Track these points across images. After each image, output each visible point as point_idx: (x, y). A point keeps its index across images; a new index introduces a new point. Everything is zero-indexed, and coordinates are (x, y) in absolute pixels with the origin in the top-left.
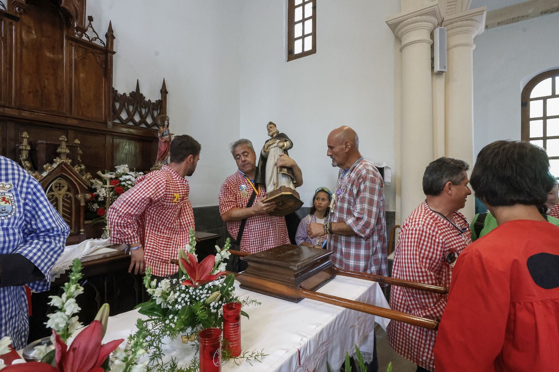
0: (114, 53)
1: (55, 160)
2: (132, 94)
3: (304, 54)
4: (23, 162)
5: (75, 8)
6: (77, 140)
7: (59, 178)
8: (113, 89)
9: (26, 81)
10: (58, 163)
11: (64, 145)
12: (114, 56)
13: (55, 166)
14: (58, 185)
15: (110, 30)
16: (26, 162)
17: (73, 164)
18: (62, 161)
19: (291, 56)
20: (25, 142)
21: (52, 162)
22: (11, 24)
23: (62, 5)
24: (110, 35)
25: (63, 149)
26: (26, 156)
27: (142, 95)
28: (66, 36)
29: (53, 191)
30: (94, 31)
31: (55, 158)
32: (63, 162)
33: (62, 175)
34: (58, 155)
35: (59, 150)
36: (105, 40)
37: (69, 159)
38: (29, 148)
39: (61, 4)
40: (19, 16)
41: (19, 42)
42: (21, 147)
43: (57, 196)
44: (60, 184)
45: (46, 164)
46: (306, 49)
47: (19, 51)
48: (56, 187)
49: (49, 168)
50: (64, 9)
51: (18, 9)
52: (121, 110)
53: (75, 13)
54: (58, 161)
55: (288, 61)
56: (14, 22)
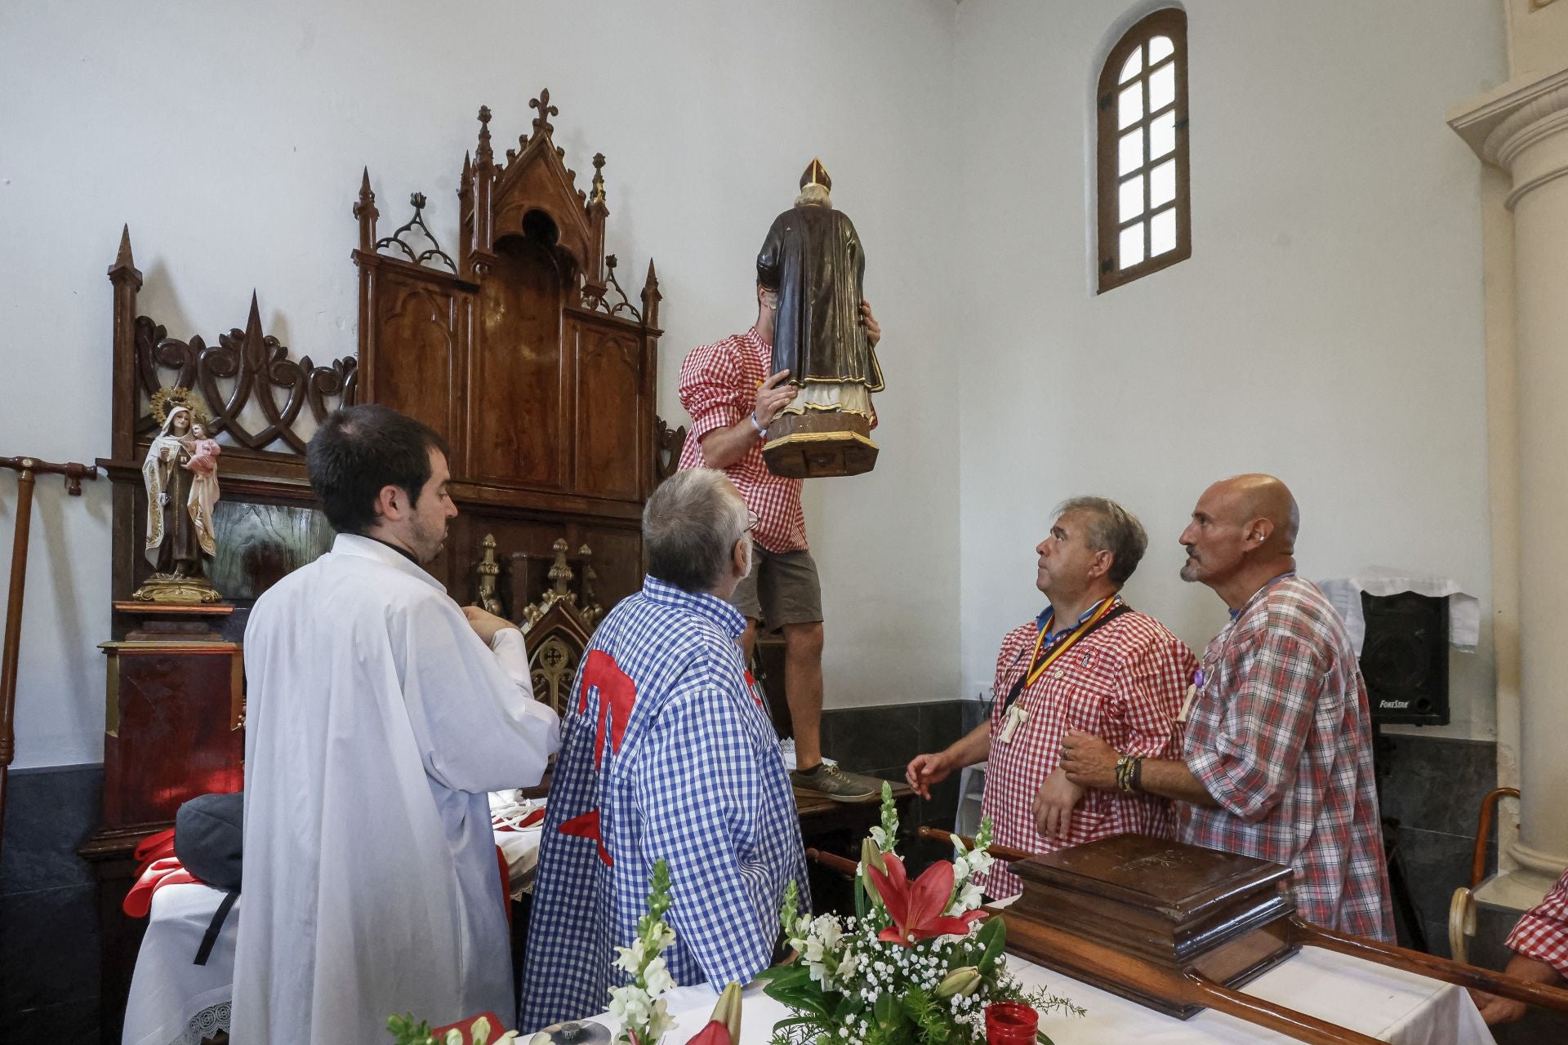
0: (659, 333)
1: (544, 595)
3: (1151, 265)
4: (485, 601)
5: (584, 244)
6: (585, 546)
7: (553, 637)
8: (658, 418)
9: (491, 420)
10: (551, 603)
11: (561, 561)
12: (660, 340)
13: (545, 609)
14: (550, 654)
15: (652, 280)
16: (492, 602)
17: (579, 605)
18: (559, 597)
19: (1109, 274)
20: (489, 554)
21: (539, 601)
22: (465, 302)
23: (559, 242)
24: (652, 294)
25: (560, 571)
26: (491, 588)
28: (564, 310)
29: (541, 667)
30: (618, 289)
31: (546, 591)
32: (560, 599)
33: (558, 629)
34: (549, 584)
35: (552, 573)
36: (639, 306)
37: (572, 592)
38: (496, 570)
39: (556, 239)
40: (478, 282)
41: (478, 335)
42: (482, 569)
43: (548, 677)
44: (554, 650)
45: (528, 605)
46: (1156, 252)
47: (478, 355)
48: (546, 657)
49: (535, 614)
50: (562, 249)
51: (481, 269)
53: (582, 256)
54: (551, 597)
55: (1099, 293)
56: (471, 297)
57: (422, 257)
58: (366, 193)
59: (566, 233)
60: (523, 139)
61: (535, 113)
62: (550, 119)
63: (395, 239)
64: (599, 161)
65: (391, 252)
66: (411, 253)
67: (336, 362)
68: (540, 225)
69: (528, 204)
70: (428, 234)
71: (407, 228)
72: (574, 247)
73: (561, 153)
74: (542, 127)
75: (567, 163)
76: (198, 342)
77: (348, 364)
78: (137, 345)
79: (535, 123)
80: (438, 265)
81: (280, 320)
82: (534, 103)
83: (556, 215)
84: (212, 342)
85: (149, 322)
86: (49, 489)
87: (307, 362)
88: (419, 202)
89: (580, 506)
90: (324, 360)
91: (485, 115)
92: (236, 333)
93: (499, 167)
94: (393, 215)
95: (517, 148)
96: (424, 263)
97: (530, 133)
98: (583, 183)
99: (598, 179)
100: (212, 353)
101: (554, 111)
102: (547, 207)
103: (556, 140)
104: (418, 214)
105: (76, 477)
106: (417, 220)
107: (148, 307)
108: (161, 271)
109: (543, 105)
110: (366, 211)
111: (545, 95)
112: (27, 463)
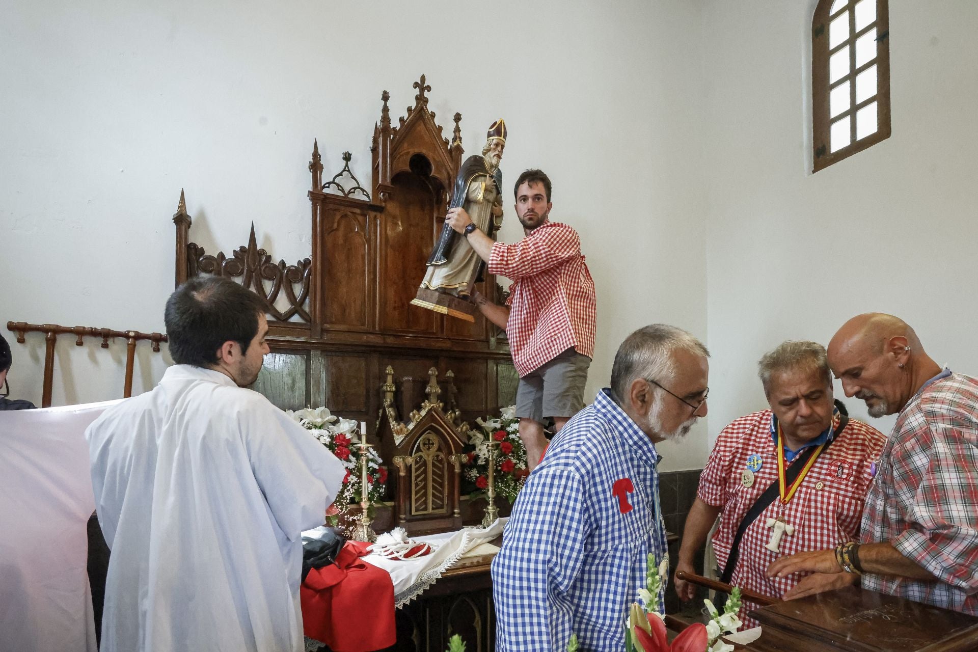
1: (423, 404)
3: (857, 147)
4: (387, 409)
5: (448, 174)
6: (450, 371)
7: (429, 431)
8: (497, 285)
9: (391, 293)
10: (427, 409)
11: (433, 381)
13: (423, 413)
14: (427, 442)
16: (390, 409)
17: (445, 410)
18: (432, 405)
19: (822, 157)
20: (389, 379)
21: (419, 408)
22: (375, 218)
23: (433, 173)
25: (433, 388)
26: (391, 400)
28: (437, 218)
29: (421, 451)
31: (424, 402)
32: (433, 407)
33: (432, 426)
34: (426, 397)
35: (428, 390)
37: (441, 402)
38: (393, 389)
39: (431, 171)
40: (383, 204)
41: (384, 241)
42: (385, 388)
43: (425, 457)
44: (429, 440)
45: (413, 411)
47: (383, 252)
48: (424, 444)
49: (417, 416)
50: (435, 178)
51: (383, 195)
53: (447, 181)
54: (427, 406)
55: (814, 172)
56: (378, 215)
57: (350, 192)
58: (316, 155)
59: (437, 168)
60: (409, 109)
61: (417, 91)
62: (426, 94)
63: (333, 182)
64: (458, 118)
65: (331, 190)
66: (343, 190)
67: (299, 262)
68: (420, 163)
69: (413, 151)
70: (353, 177)
71: (340, 174)
72: (443, 177)
73: (433, 115)
74: (421, 100)
75: (437, 121)
76: (222, 256)
77: (306, 263)
78: (189, 260)
79: (417, 98)
80: (359, 196)
81: (267, 239)
82: (416, 85)
83: (430, 155)
84: (229, 255)
85: (195, 245)
86: (144, 348)
87: (283, 263)
88: (347, 157)
89: (447, 345)
90: (292, 262)
91: (385, 97)
92: (242, 248)
93: (394, 129)
94: (332, 167)
95: (406, 115)
96: (350, 196)
97: (413, 104)
98: (447, 134)
99: (457, 130)
100: (229, 262)
101: (429, 88)
102: (424, 151)
103: (430, 108)
104: (347, 165)
105: (157, 339)
106: (346, 169)
107: (196, 237)
108: (202, 215)
109: (422, 86)
110: (316, 166)
111: (423, 78)
112: (132, 334)
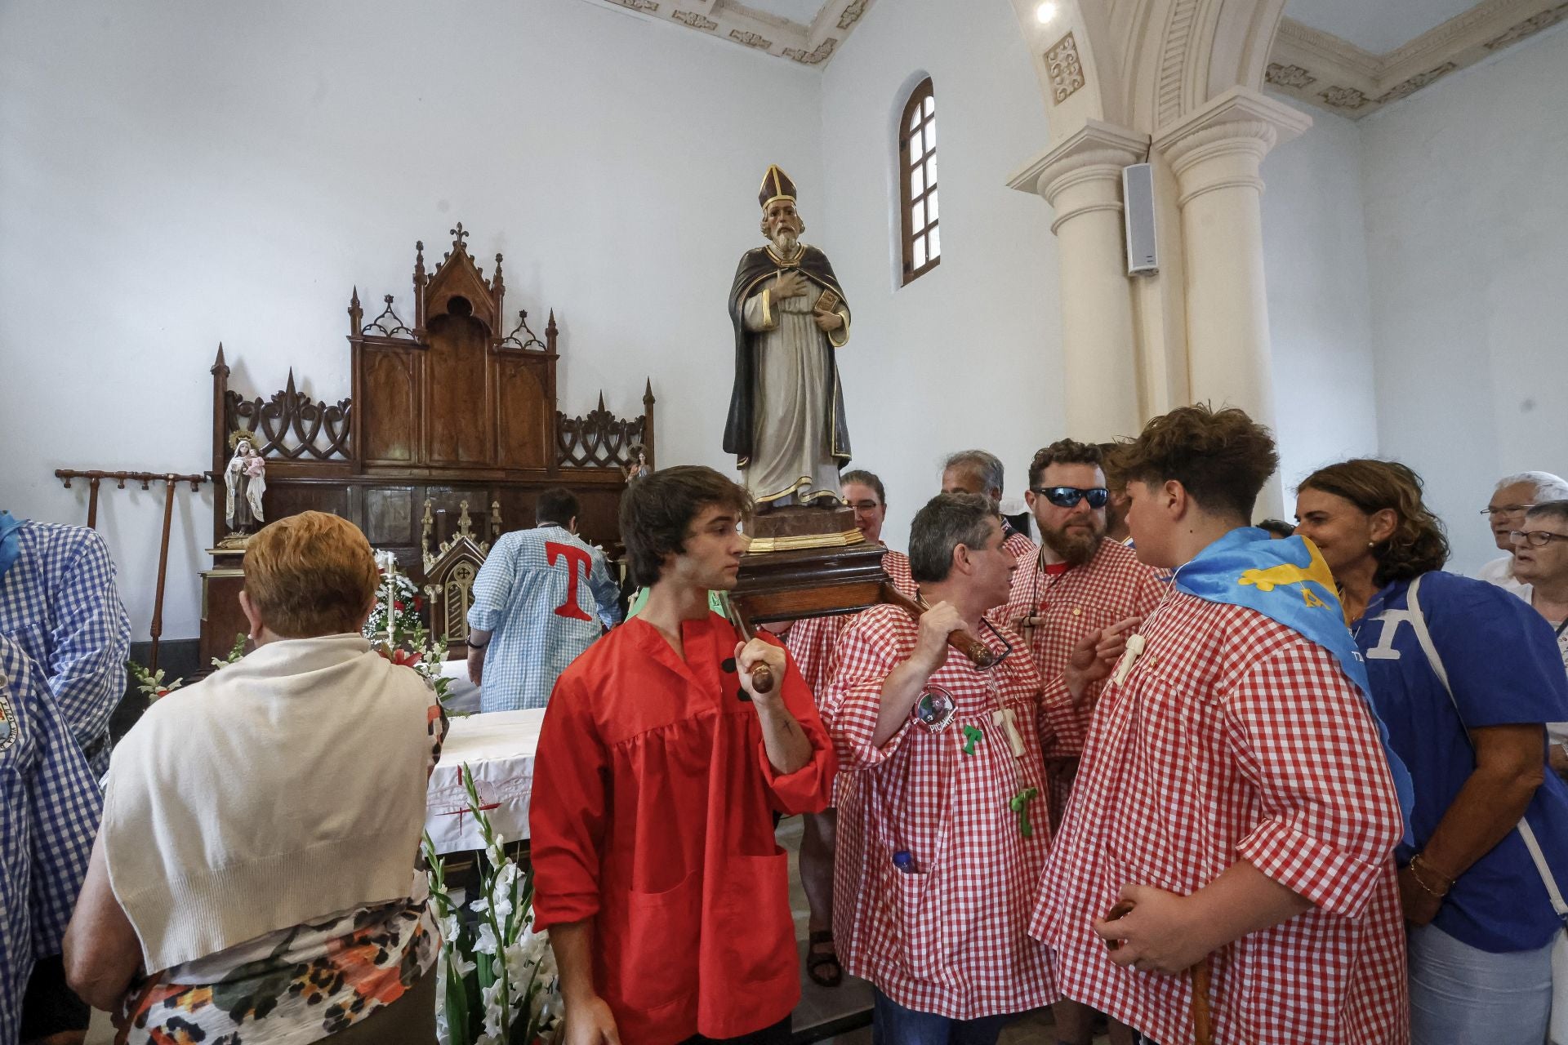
0: (558, 357)
1: (454, 536)
2: (593, 415)
3: (929, 266)
4: (423, 540)
5: (490, 312)
6: (495, 502)
7: (463, 561)
8: (560, 413)
10: (457, 541)
11: (465, 513)
12: (558, 362)
13: (454, 544)
14: (461, 571)
15: (552, 322)
17: (477, 541)
18: (463, 537)
19: (909, 273)
20: (428, 510)
21: (450, 540)
22: (420, 356)
23: (473, 313)
24: (552, 332)
25: (465, 519)
27: (609, 413)
29: (454, 580)
30: (528, 331)
31: (455, 534)
33: (464, 556)
34: (459, 529)
35: (460, 523)
36: (544, 340)
37: (472, 533)
38: (431, 521)
39: (471, 311)
40: (428, 342)
41: (429, 377)
42: (424, 520)
43: (460, 586)
44: (464, 570)
45: (443, 542)
46: (931, 256)
47: (430, 388)
49: (447, 548)
50: (476, 318)
51: (418, 339)
52: (573, 443)
54: (458, 537)
56: (423, 352)
57: (392, 332)
58: (355, 301)
59: (478, 308)
60: (446, 255)
61: (455, 237)
62: (464, 239)
63: (375, 324)
64: (499, 258)
65: (373, 332)
66: (385, 332)
67: (339, 402)
68: (459, 305)
69: (450, 294)
70: (396, 318)
71: (383, 316)
72: (483, 316)
73: (473, 258)
74: (460, 247)
75: (477, 264)
76: (260, 401)
77: (347, 402)
78: (226, 407)
79: (455, 244)
80: (403, 335)
81: (307, 383)
82: (453, 232)
83: (470, 298)
84: (267, 399)
85: (233, 392)
86: (182, 489)
87: (322, 405)
88: (389, 299)
89: (500, 475)
90: (331, 402)
91: (420, 246)
92: (281, 392)
93: (430, 276)
94: (373, 309)
95: (443, 261)
96: (394, 336)
97: (451, 250)
98: (488, 275)
99: (499, 270)
100: (268, 405)
101: (467, 234)
102: (463, 294)
103: (469, 252)
104: (389, 307)
105: (196, 482)
106: (389, 310)
107: (233, 385)
108: (241, 364)
109: (459, 232)
110: (355, 311)
111: (460, 225)
112: (171, 477)
